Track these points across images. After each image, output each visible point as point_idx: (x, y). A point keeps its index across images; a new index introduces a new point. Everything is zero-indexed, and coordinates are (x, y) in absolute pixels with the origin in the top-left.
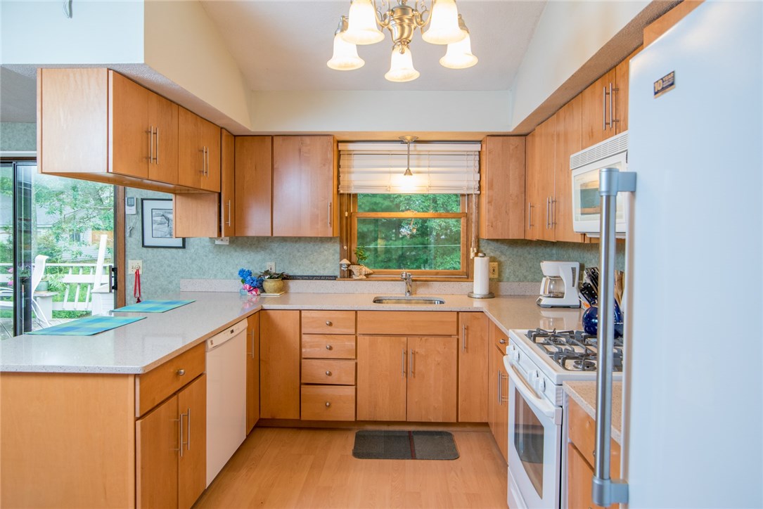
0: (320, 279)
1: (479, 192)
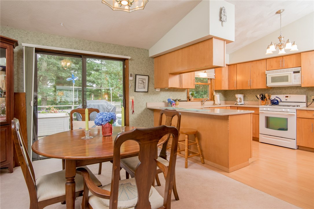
1: (215, 78)
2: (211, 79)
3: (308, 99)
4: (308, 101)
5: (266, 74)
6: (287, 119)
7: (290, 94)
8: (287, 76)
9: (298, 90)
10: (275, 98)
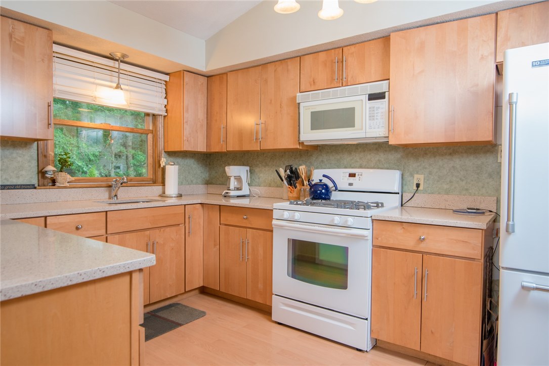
0: (14, 189)
1: (166, 114)
2: (154, 115)
3: (404, 183)
4: (405, 188)
5: (299, 104)
6: (346, 249)
7: (361, 167)
8: (353, 109)
9: (382, 156)
10: (322, 178)
